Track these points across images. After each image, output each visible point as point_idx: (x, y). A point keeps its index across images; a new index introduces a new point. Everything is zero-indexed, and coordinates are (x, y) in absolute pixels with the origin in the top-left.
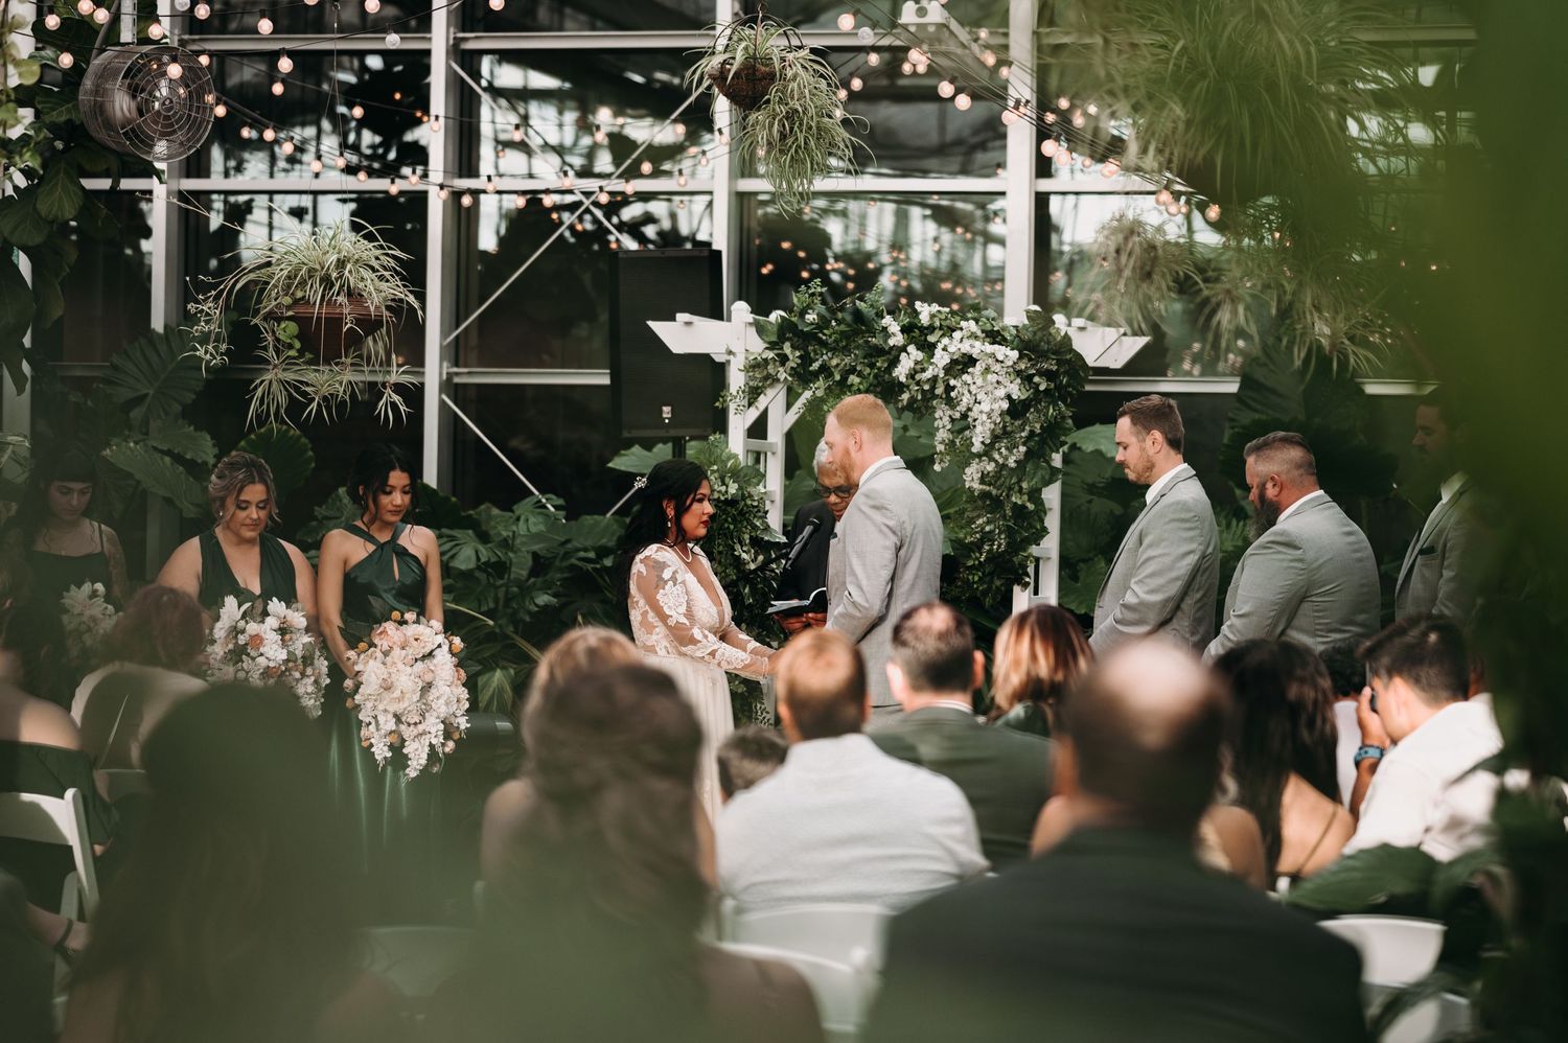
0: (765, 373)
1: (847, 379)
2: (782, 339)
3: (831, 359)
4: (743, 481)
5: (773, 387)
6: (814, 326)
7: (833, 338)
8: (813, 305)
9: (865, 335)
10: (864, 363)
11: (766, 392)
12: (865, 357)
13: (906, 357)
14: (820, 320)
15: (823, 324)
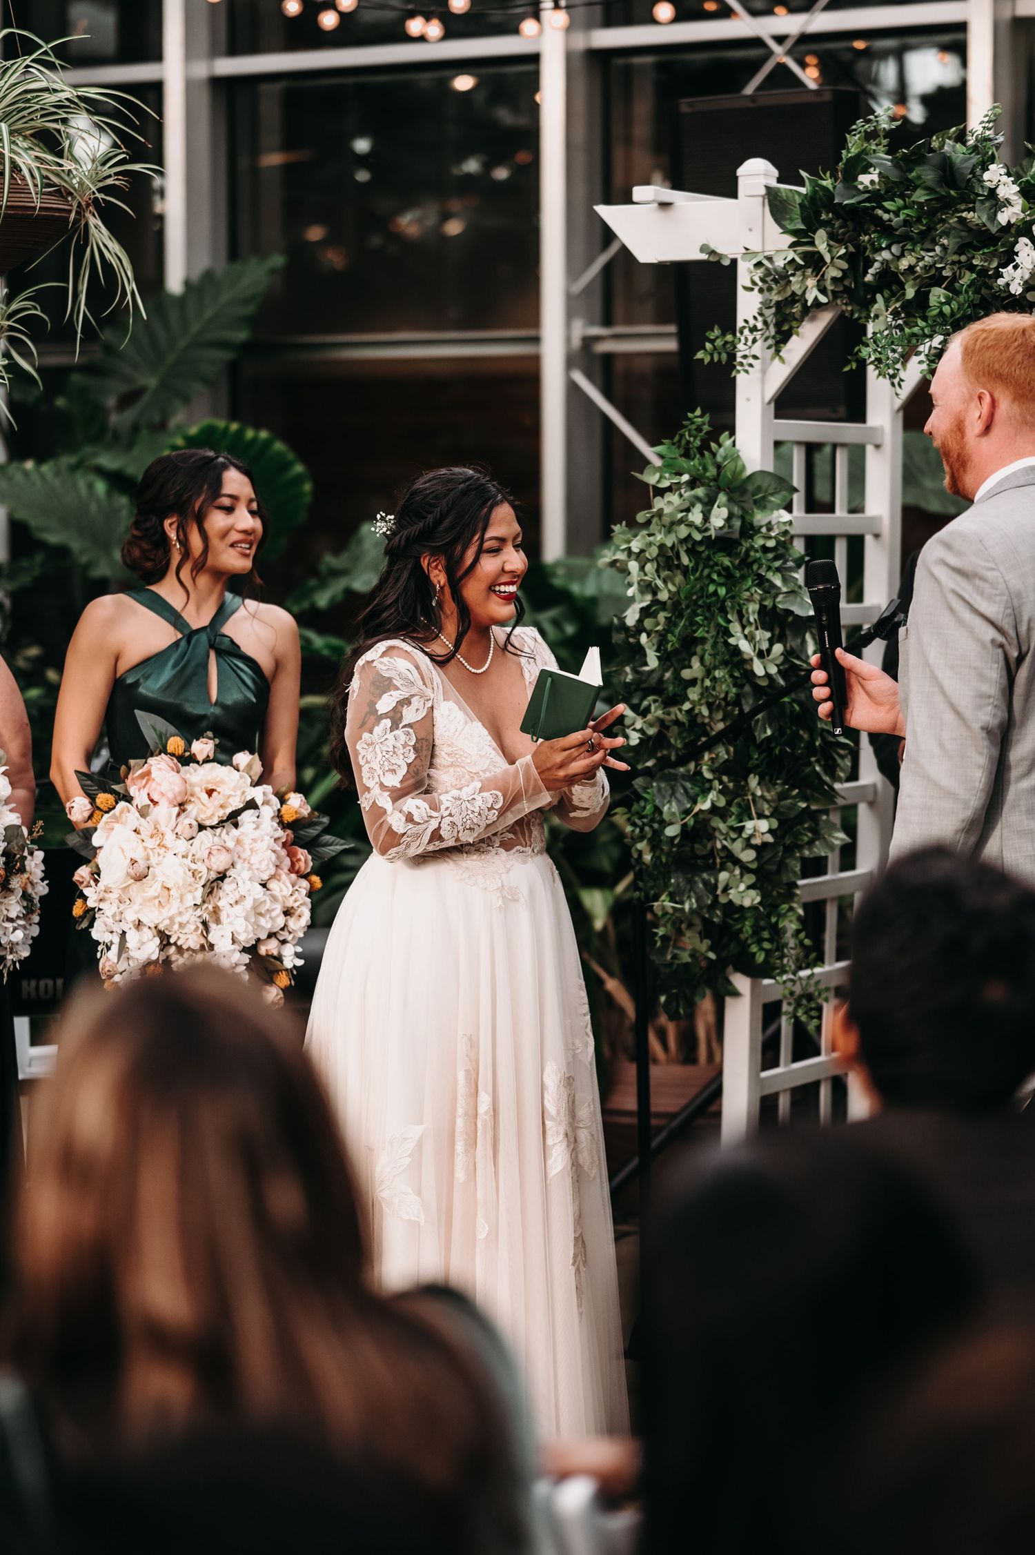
2: (813, 224)
4: (751, 502)
5: (813, 319)
6: (867, 195)
7: (902, 217)
8: (867, 154)
9: (958, 206)
10: (959, 262)
11: (800, 330)
12: (960, 250)
13: (1027, 245)
14: (883, 184)
15: (887, 192)
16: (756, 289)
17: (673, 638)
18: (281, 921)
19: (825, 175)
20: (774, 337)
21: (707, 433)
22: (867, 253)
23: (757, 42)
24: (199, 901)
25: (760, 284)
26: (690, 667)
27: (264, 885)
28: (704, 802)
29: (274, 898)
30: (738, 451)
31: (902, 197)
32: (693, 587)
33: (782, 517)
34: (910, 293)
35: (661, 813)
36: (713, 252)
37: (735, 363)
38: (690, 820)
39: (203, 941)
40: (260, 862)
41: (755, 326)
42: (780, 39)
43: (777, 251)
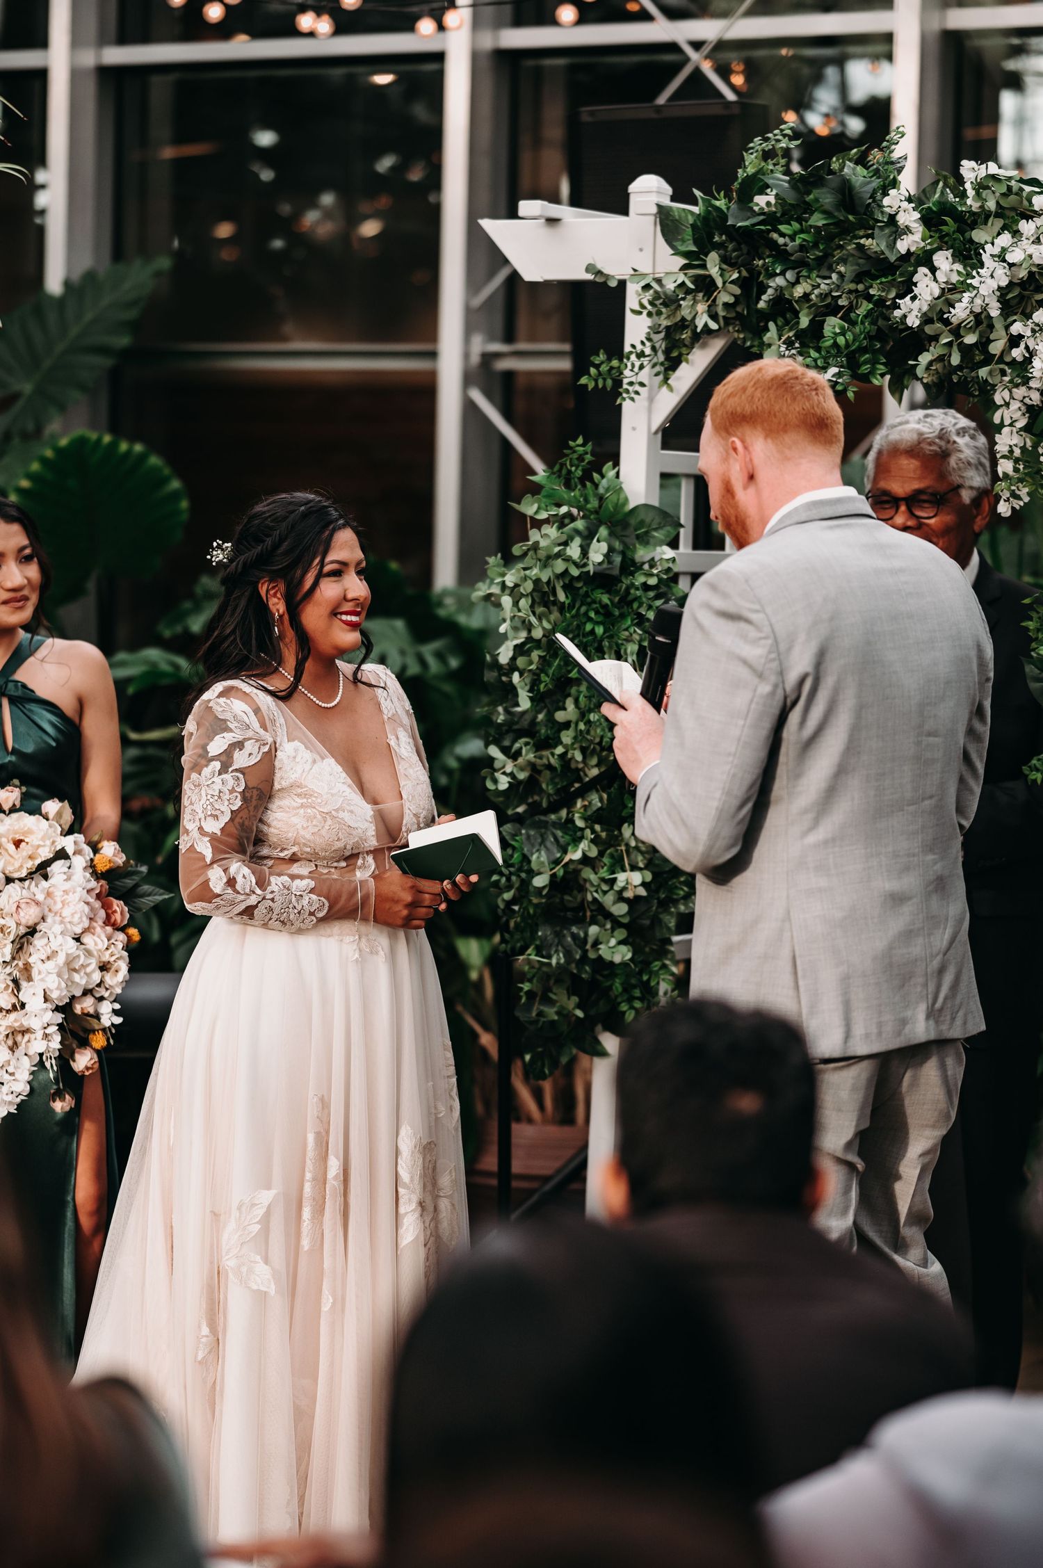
2: (706, 246)
3: (792, 284)
4: (634, 537)
5: (704, 346)
6: (762, 217)
7: (798, 241)
8: (764, 174)
9: (857, 232)
10: (856, 291)
11: (690, 357)
12: (858, 278)
13: (926, 276)
14: (779, 206)
15: (783, 214)
16: (645, 312)
17: (547, 679)
18: (97, 977)
19: (719, 194)
20: (662, 364)
21: (589, 463)
22: (761, 278)
23: (673, 47)
24: (8, 958)
25: (649, 307)
26: (565, 709)
27: (78, 940)
28: (575, 851)
29: (89, 953)
30: (621, 483)
31: (799, 220)
32: (568, 625)
33: (664, 553)
34: (804, 322)
35: (529, 862)
36: (599, 273)
37: (621, 390)
38: (559, 870)
39: (14, 1000)
40: (73, 915)
41: (643, 352)
42: (697, 45)
43: (667, 273)
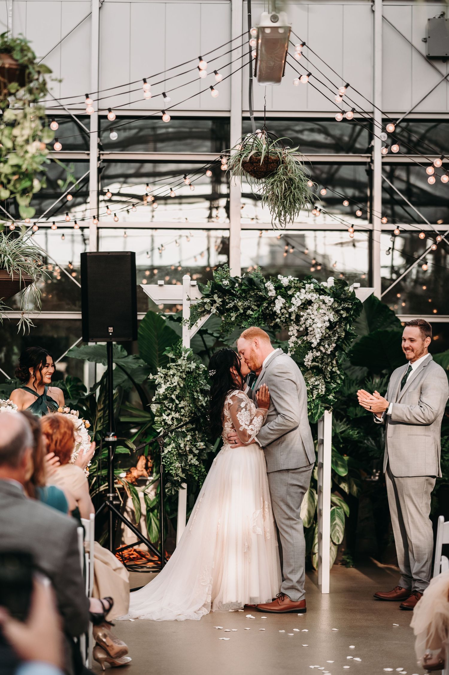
0: (203, 309)
1: (247, 312)
2: (213, 293)
3: (238, 302)
7: (239, 293)
10: (254, 304)
12: (255, 301)
13: (278, 301)
33: (203, 366)
34: (242, 311)
